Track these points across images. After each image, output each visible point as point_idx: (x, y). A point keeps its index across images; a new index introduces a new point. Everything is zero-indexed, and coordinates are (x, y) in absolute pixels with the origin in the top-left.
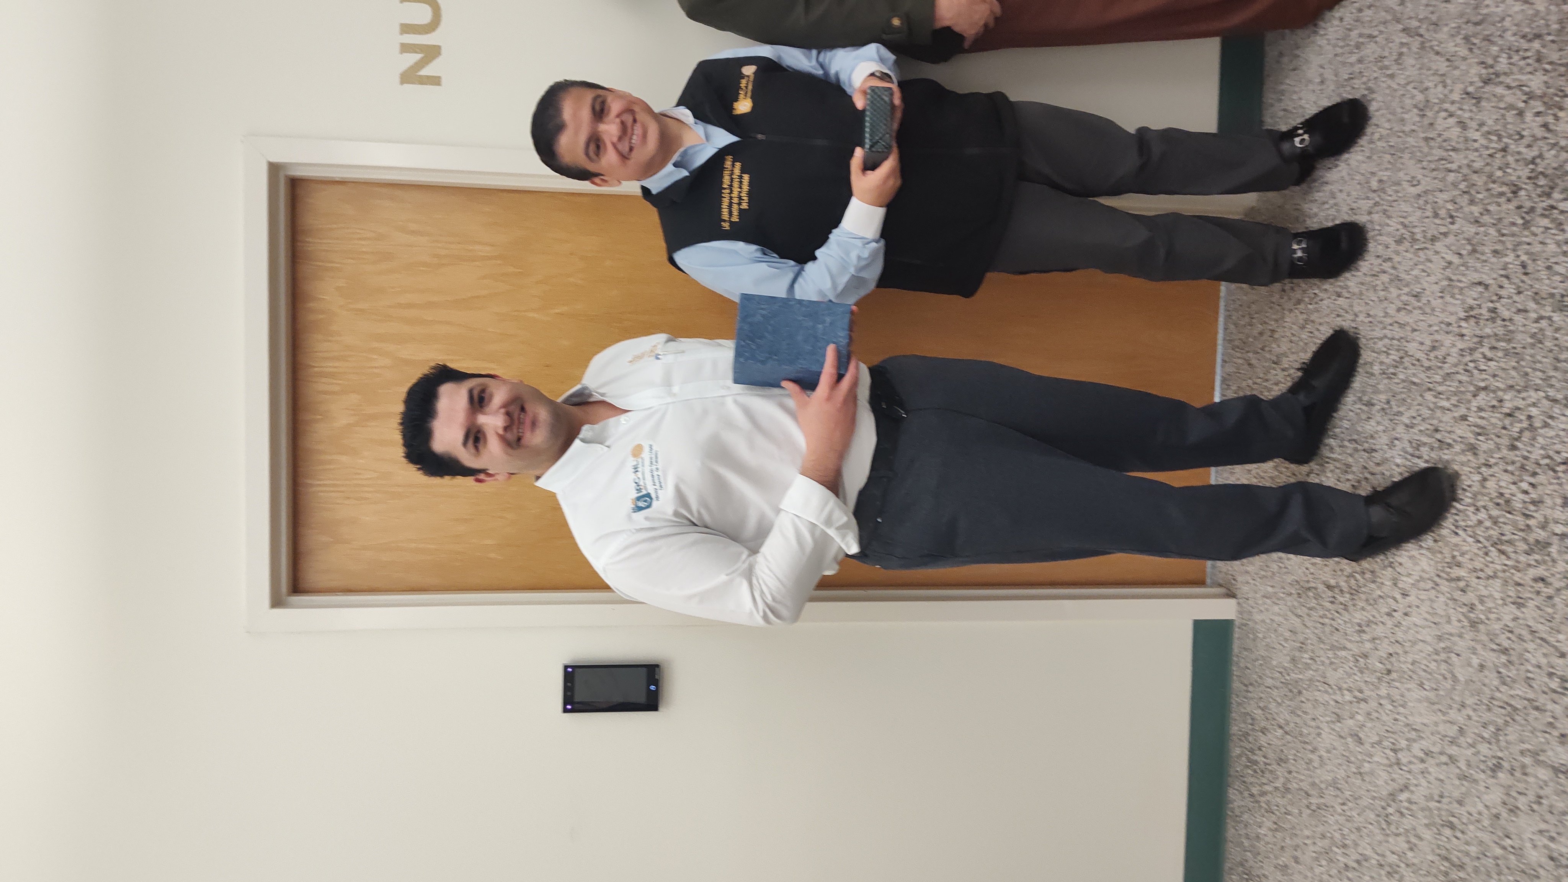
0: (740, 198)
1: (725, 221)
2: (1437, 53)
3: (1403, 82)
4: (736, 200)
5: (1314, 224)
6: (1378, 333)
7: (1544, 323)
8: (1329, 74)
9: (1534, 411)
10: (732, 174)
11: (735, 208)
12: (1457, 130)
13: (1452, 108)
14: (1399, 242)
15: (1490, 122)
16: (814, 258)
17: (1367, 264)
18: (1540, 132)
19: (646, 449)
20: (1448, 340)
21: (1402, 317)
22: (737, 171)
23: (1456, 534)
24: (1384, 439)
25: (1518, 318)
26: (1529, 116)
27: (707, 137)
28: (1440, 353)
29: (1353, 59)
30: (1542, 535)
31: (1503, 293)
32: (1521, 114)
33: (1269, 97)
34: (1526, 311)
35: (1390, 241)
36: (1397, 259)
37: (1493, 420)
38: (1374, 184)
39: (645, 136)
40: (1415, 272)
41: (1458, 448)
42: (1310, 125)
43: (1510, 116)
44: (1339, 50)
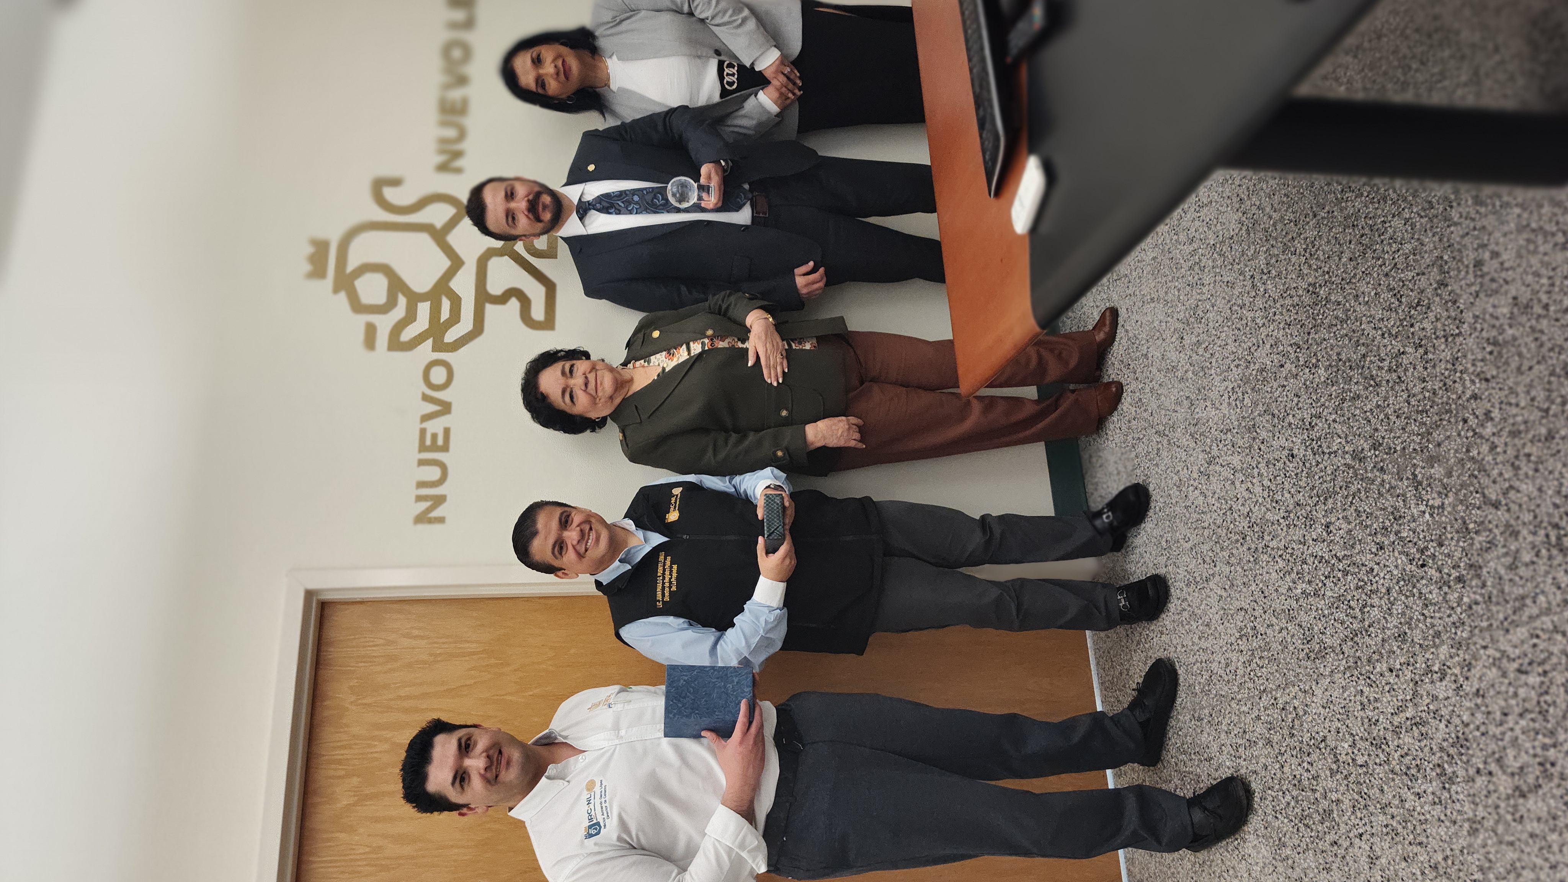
0: (670, 582)
1: (659, 601)
2: (1178, 447)
3: (1164, 468)
4: (667, 585)
5: (1134, 579)
6: (1192, 660)
7: (1284, 632)
8: (1121, 468)
9: (1296, 703)
10: (664, 565)
11: (667, 590)
12: (1201, 498)
13: (1195, 484)
14: (1188, 585)
15: (1218, 491)
16: (733, 625)
17: (1173, 605)
18: (1246, 495)
19: (598, 784)
20: (1234, 656)
21: (1204, 644)
22: (668, 563)
23: (1276, 817)
24: (1215, 747)
25: (1269, 631)
26: (1238, 484)
27: (646, 540)
28: (1232, 668)
29: (1133, 455)
30: (1325, 804)
31: (1256, 614)
32: (1233, 483)
33: (1090, 488)
34: (1272, 625)
35: (1182, 585)
36: (1190, 599)
37: (1276, 716)
38: (1164, 544)
39: (598, 539)
40: (1202, 607)
41: (1260, 744)
42: (1112, 505)
43: (1227, 484)
44: (1124, 451)
